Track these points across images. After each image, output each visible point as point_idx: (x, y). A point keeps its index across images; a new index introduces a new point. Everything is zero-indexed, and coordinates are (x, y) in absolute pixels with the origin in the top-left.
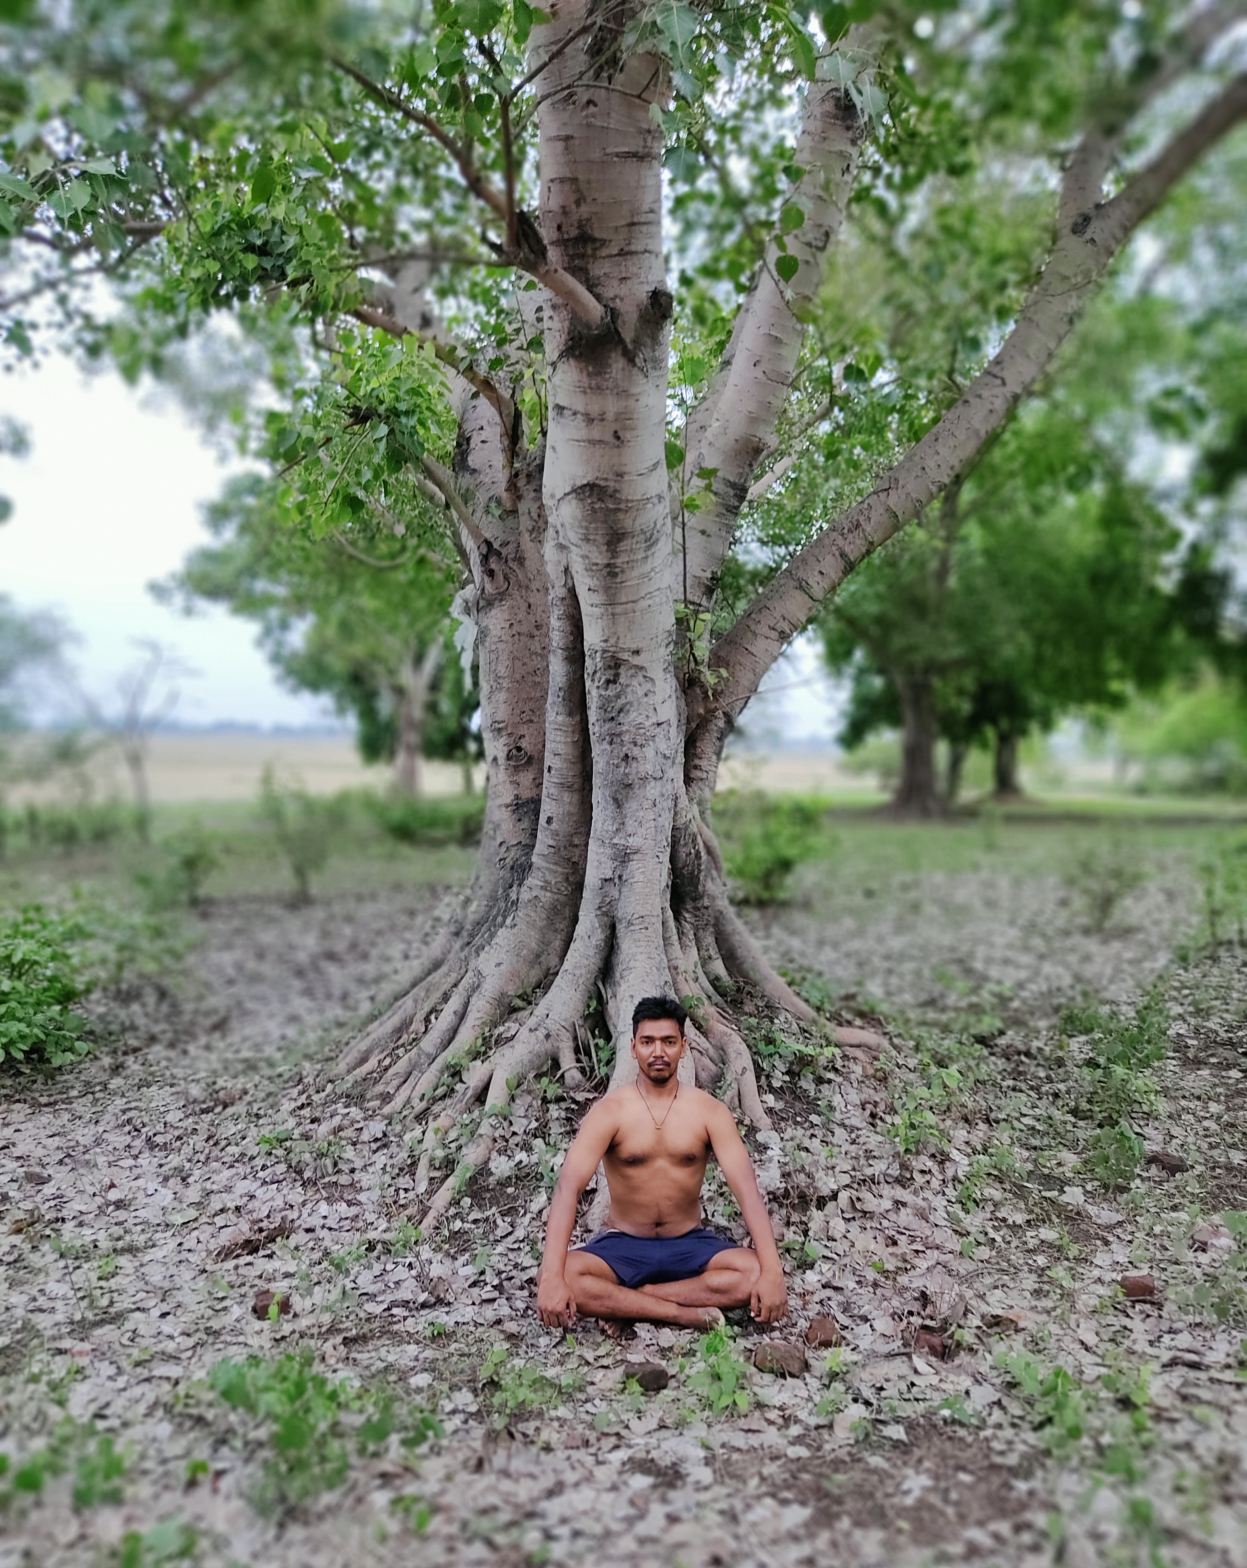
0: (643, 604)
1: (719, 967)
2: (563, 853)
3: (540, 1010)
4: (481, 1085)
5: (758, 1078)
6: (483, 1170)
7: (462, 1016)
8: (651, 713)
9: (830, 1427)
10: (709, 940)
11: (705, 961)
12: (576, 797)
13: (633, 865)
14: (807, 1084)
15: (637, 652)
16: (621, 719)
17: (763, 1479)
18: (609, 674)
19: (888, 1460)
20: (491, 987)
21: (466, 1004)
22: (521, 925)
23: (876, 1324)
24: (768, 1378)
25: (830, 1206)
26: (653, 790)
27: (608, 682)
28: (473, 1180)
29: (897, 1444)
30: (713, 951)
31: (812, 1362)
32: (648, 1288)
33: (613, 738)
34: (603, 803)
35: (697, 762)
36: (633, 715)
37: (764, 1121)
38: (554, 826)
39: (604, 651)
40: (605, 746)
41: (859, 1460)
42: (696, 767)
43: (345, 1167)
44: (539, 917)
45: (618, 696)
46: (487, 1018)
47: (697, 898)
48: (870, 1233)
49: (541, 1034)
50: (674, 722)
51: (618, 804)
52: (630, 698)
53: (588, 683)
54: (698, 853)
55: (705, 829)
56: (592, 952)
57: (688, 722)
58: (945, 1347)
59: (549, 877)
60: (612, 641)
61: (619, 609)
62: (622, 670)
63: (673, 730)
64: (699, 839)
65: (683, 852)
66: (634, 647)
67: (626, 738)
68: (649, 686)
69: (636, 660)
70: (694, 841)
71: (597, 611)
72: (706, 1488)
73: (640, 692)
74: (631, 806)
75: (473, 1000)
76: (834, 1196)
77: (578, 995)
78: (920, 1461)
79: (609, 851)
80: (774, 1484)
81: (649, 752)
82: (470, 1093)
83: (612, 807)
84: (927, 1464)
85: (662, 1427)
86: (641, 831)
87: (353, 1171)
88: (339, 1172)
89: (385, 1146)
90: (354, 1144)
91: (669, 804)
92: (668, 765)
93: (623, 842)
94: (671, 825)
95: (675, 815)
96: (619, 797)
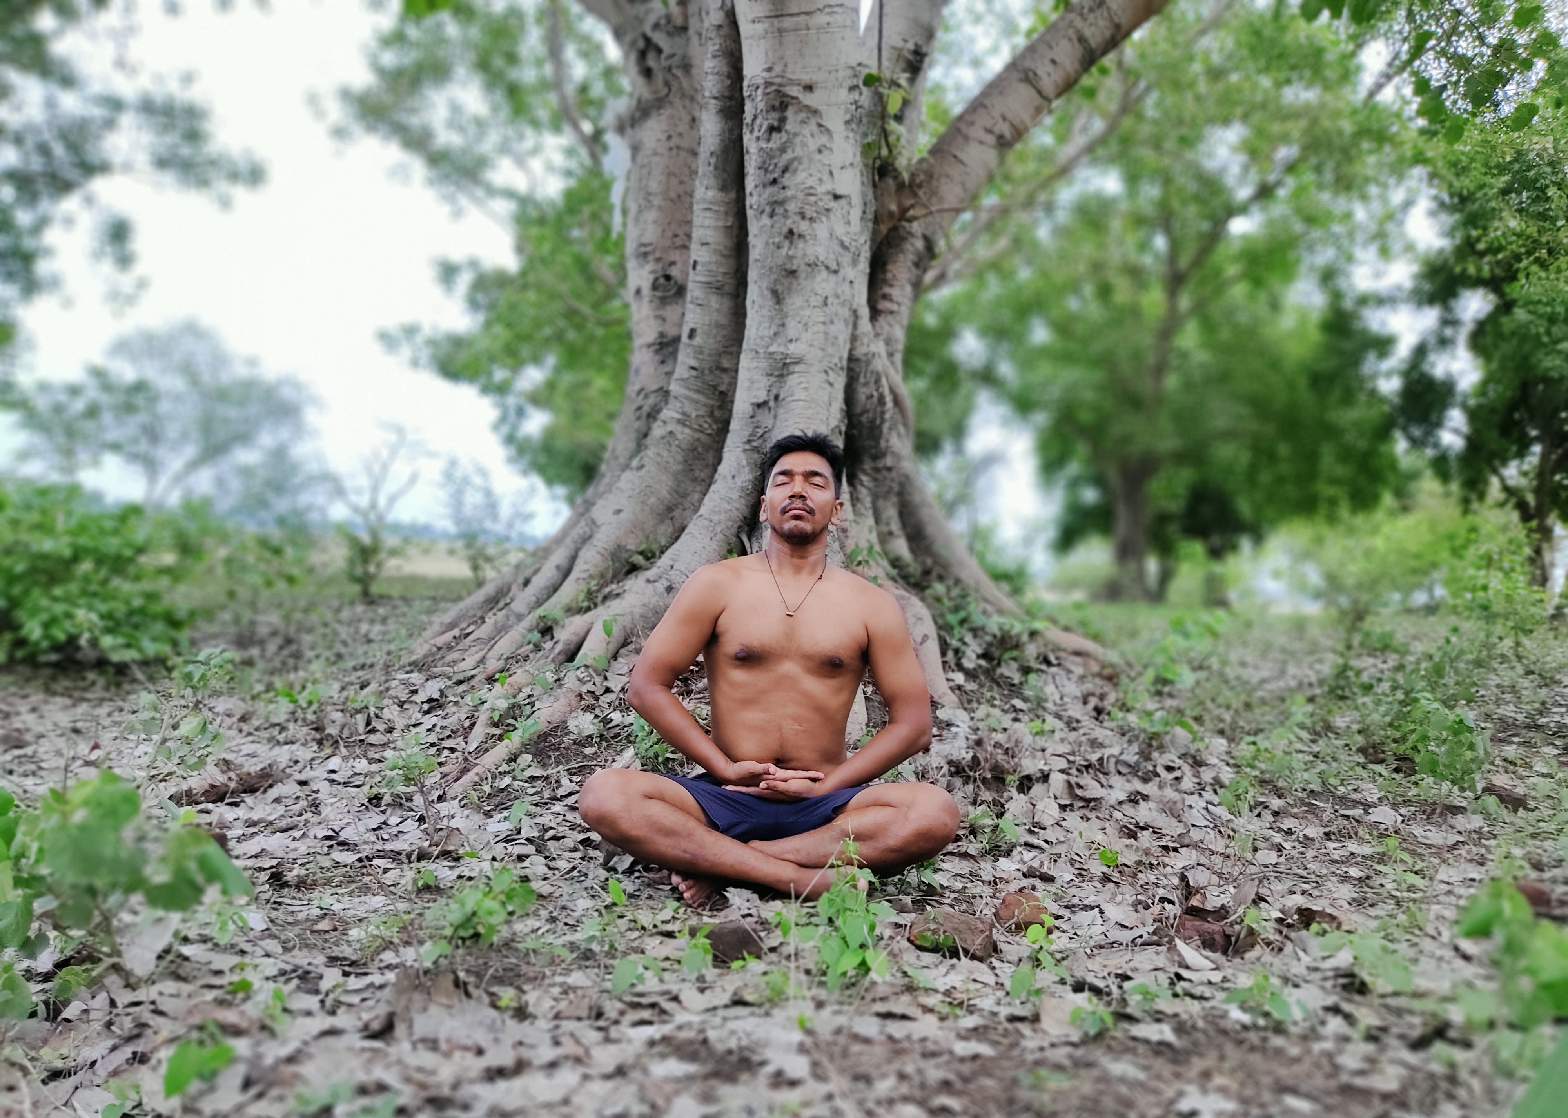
0: (821, 19)
1: (901, 547)
2: (709, 378)
3: (664, 561)
4: (575, 639)
5: (943, 654)
6: (560, 728)
7: (566, 573)
8: (826, 177)
9: (1035, 1019)
10: (891, 512)
11: (885, 537)
12: (727, 303)
13: (792, 381)
14: (1010, 671)
15: (809, 88)
16: (786, 180)
17: (902, 1077)
18: (773, 118)
19: (1146, 1068)
20: (604, 539)
21: (573, 560)
22: (650, 467)
23: (1107, 913)
24: (928, 958)
25: (1037, 789)
26: (823, 284)
27: (772, 129)
28: (543, 736)
29: (1161, 1048)
30: (895, 526)
31: (1002, 946)
32: (756, 844)
33: (775, 207)
34: (759, 301)
35: (887, 290)
36: (801, 176)
37: (950, 699)
38: (698, 340)
39: (768, 84)
40: (766, 220)
41: (1089, 1065)
42: (885, 297)
43: (380, 726)
44: (674, 460)
45: (783, 150)
46: (593, 571)
47: (878, 455)
48: (1095, 824)
49: (661, 586)
50: (856, 200)
51: (778, 297)
52: (799, 151)
53: (746, 137)
54: (881, 401)
55: (892, 372)
56: (735, 495)
57: (876, 220)
58: (1228, 937)
59: (689, 408)
60: (778, 69)
61: (788, 23)
62: (790, 113)
63: (856, 214)
64: (884, 381)
65: (862, 393)
66: (806, 78)
67: (792, 207)
68: (823, 139)
69: (808, 99)
70: (877, 381)
71: (760, 28)
72: (793, 1083)
73: (813, 144)
74: (794, 302)
75: (582, 554)
76: (1045, 777)
77: (714, 545)
78: (1206, 1075)
79: (764, 364)
80: (923, 1086)
81: (821, 230)
82: (559, 648)
83: (770, 302)
84: (1219, 1080)
85: (738, 1002)
86: (806, 336)
87: (390, 730)
88: (373, 731)
89: (441, 707)
90: (401, 704)
91: (846, 313)
92: (846, 259)
93: (781, 349)
94: (848, 346)
95: (854, 339)
96: (780, 288)
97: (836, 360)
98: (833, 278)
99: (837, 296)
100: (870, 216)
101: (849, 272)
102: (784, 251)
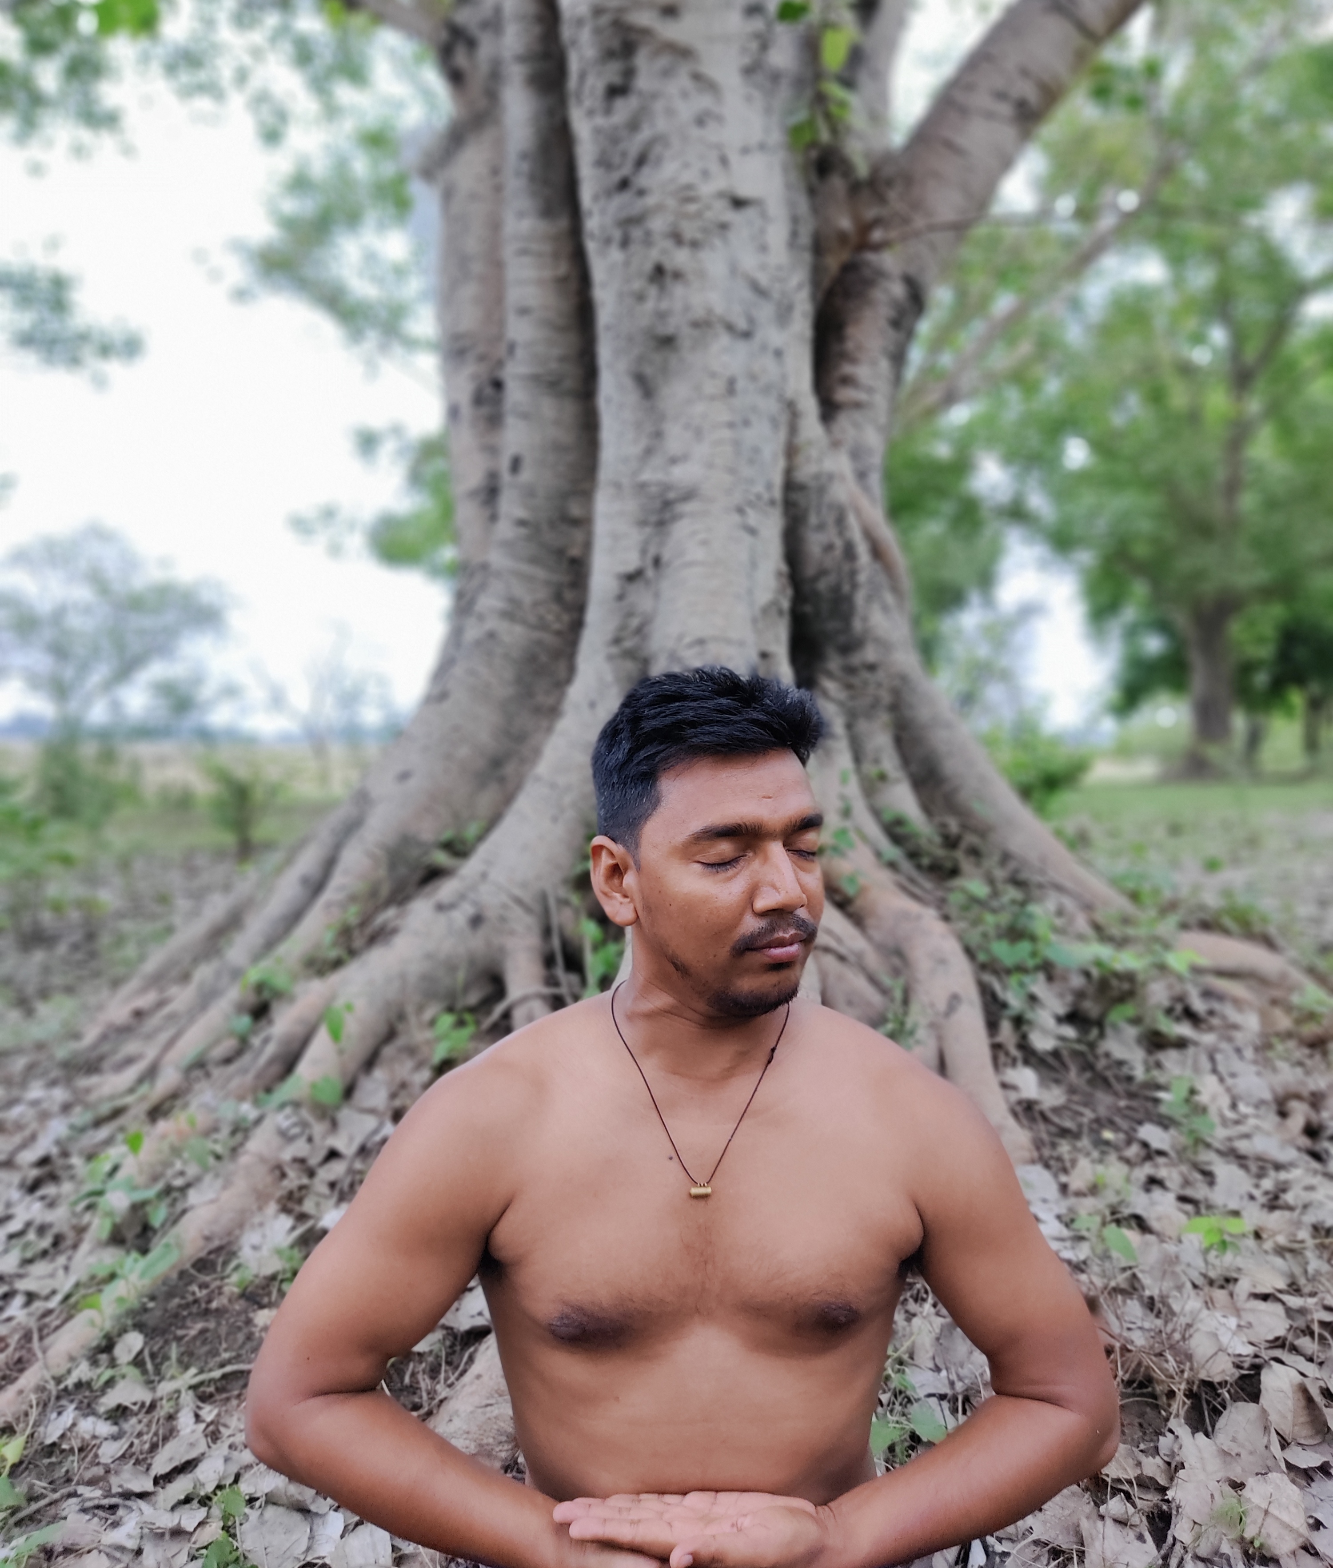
1: (902, 799)
2: (549, 537)
5: (992, 1029)
7: (316, 889)
8: (714, 167)
10: (880, 741)
11: (872, 785)
14: (1124, 1047)
15: (670, 11)
16: (644, 179)
20: (383, 826)
21: (330, 865)
26: (724, 357)
27: (613, 92)
30: (890, 764)
33: (629, 228)
34: (616, 396)
36: (669, 169)
39: (598, 12)
45: (634, 125)
50: (777, 210)
51: (646, 387)
52: (661, 124)
55: (864, 503)
62: (641, 60)
63: (777, 234)
64: (852, 521)
65: (814, 542)
68: (704, 102)
69: (669, 31)
70: (840, 521)
73: (686, 110)
74: (676, 392)
75: (345, 852)
79: (632, 506)
81: (714, 262)
86: (701, 451)
91: (771, 405)
92: (765, 312)
93: (659, 476)
94: (781, 464)
95: (791, 451)
96: (648, 371)
97: (759, 488)
98: (742, 348)
99: (753, 377)
100: (805, 239)
101: (774, 336)
102: (650, 305)
